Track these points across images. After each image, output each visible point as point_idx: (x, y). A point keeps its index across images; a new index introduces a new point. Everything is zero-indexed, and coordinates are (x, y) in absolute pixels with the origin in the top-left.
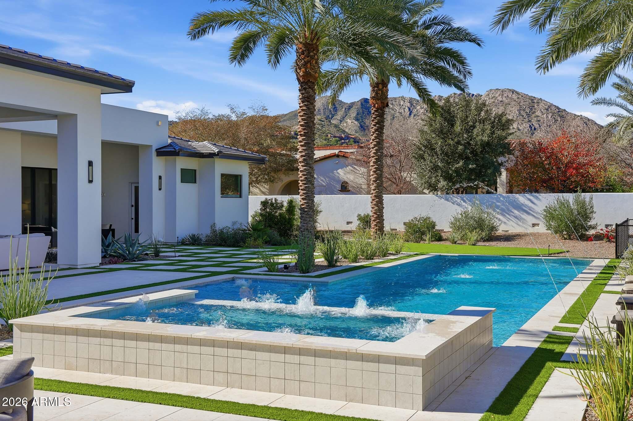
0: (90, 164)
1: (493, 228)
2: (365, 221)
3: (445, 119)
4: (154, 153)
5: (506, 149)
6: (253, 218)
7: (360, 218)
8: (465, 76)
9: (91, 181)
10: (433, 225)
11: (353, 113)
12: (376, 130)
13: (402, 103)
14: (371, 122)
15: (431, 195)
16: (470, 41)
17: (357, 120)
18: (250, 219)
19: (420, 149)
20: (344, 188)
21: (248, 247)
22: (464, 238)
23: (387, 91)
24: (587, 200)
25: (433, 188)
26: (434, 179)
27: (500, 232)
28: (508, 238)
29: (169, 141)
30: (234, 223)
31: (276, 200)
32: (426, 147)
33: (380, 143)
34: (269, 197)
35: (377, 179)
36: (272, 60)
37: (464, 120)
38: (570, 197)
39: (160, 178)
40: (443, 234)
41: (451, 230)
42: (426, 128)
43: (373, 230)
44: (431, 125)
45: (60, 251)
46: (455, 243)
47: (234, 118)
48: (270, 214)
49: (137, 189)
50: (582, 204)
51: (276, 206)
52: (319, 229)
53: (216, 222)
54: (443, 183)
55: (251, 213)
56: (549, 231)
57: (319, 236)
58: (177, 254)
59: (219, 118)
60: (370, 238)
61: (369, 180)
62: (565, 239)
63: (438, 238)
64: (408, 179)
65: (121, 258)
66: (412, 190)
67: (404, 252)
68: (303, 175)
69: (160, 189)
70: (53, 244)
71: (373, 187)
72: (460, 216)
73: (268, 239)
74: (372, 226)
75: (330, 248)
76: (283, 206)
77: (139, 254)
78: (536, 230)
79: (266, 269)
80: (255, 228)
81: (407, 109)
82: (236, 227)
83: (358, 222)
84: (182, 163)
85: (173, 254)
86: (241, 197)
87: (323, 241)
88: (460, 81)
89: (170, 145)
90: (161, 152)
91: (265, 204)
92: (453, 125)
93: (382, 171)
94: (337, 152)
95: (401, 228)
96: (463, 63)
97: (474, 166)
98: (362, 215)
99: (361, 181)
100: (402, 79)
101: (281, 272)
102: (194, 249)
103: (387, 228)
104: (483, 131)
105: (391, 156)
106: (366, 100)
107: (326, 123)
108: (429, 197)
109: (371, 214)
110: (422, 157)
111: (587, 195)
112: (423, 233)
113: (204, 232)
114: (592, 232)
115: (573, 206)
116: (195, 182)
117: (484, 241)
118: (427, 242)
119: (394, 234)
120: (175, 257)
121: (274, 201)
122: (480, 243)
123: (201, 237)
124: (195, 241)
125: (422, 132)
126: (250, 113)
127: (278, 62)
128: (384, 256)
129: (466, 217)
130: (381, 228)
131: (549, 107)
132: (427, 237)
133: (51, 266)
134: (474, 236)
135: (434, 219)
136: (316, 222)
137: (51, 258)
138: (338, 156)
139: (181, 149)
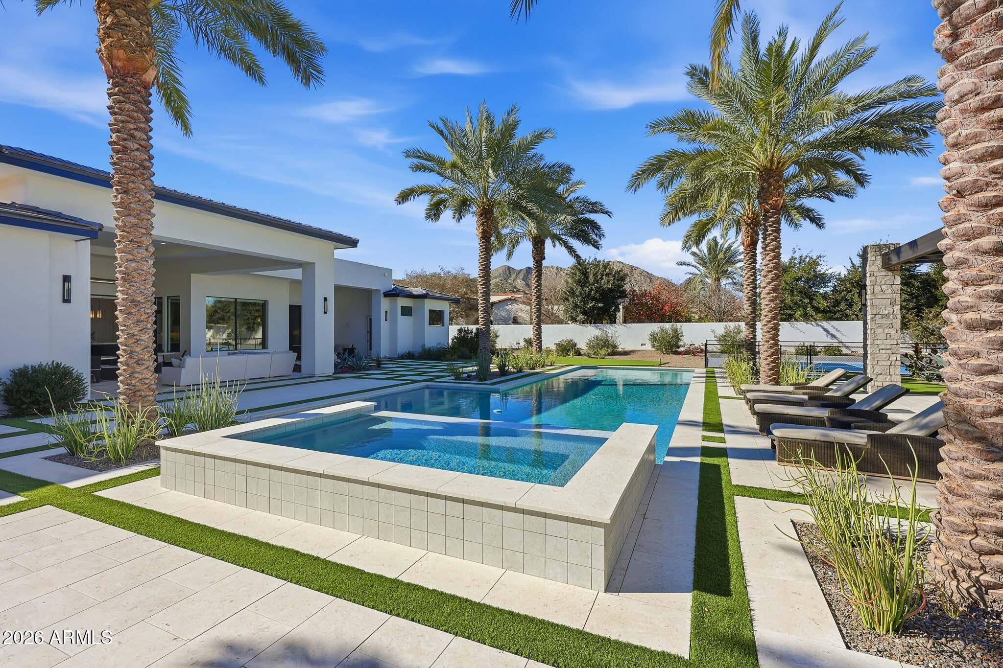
0: (325, 299)
1: (615, 347)
2: (529, 342)
3: (583, 274)
4: (382, 295)
5: (623, 295)
6: (453, 340)
7: (525, 340)
8: (600, 238)
9: (325, 313)
10: (575, 345)
11: (521, 276)
12: (536, 276)
13: (551, 269)
14: (533, 282)
15: (573, 325)
16: (603, 213)
17: (524, 280)
18: (450, 341)
19: (566, 294)
20: (515, 321)
21: (446, 361)
22: (596, 354)
23: (544, 248)
24: (679, 327)
25: (574, 320)
26: (575, 314)
27: (620, 349)
28: (626, 353)
29: (393, 287)
30: (439, 344)
31: (468, 328)
32: (569, 292)
33: (539, 285)
34: (463, 326)
35: (537, 311)
36: (456, 216)
37: (595, 275)
38: (667, 326)
39: (386, 312)
40: (581, 351)
41: (587, 348)
42: (569, 280)
43: (535, 348)
44: (573, 278)
45: (303, 363)
46: (590, 357)
47: (442, 275)
48: (464, 337)
49: (371, 319)
50: (675, 331)
51: (467, 332)
52: (497, 348)
53: (426, 343)
54: (581, 317)
55: (451, 336)
56: (653, 349)
57: (494, 352)
58: (394, 366)
59: (433, 275)
60: (532, 354)
61: (531, 316)
62: (664, 354)
63: (578, 353)
64: (557, 314)
65: (351, 369)
66: (561, 322)
67: (557, 365)
68: (482, 307)
69: (386, 320)
70: (299, 358)
71: (534, 317)
72: (593, 339)
73: (461, 355)
74: (534, 345)
75: (503, 361)
76: (472, 332)
77: (365, 366)
78: (643, 348)
79: (453, 377)
80: (453, 348)
81: (554, 274)
82: (439, 346)
83: (524, 343)
84: (402, 302)
85: (391, 366)
86: (443, 325)
87: (498, 356)
88: (596, 242)
89: (393, 289)
90: (386, 295)
91: (460, 331)
92: (587, 278)
93: (540, 306)
94: (510, 297)
95: (553, 347)
96: (598, 228)
97: (602, 305)
98: (527, 338)
99: (526, 317)
100: (556, 242)
101: (466, 380)
102: (408, 362)
103: (544, 347)
104: (608, 282)
105: (546, 299)
106: (529, 268)
107: (504, 282)
108: (572, 326)
109: (532, 337)
110: (567, 299)
111: (679, 324)
112: (569, 350)
113: (417, 349)
114: (682, 349)
115: (670, 332)
116: (411, 316)
117: (609, 356)
118: (571, 356)
119: (549, 351)
120: (392, 368)
121: (466, 329)
122: (606, 357)
123: (415, 353)
124: (410, 356)
125: (567, 282)
126: (454, 272)
127: (461, 219)
128: (543, 367)
129: (597, 339)
130: (540, 347)
131: (642, 272)
132: (571, 353)
133: (297, 374)
134: (603, 352)
135: (575, 341)
136: (496, 343)
137: (297, 368)
138: (510, 300)
139: (401, 291)
